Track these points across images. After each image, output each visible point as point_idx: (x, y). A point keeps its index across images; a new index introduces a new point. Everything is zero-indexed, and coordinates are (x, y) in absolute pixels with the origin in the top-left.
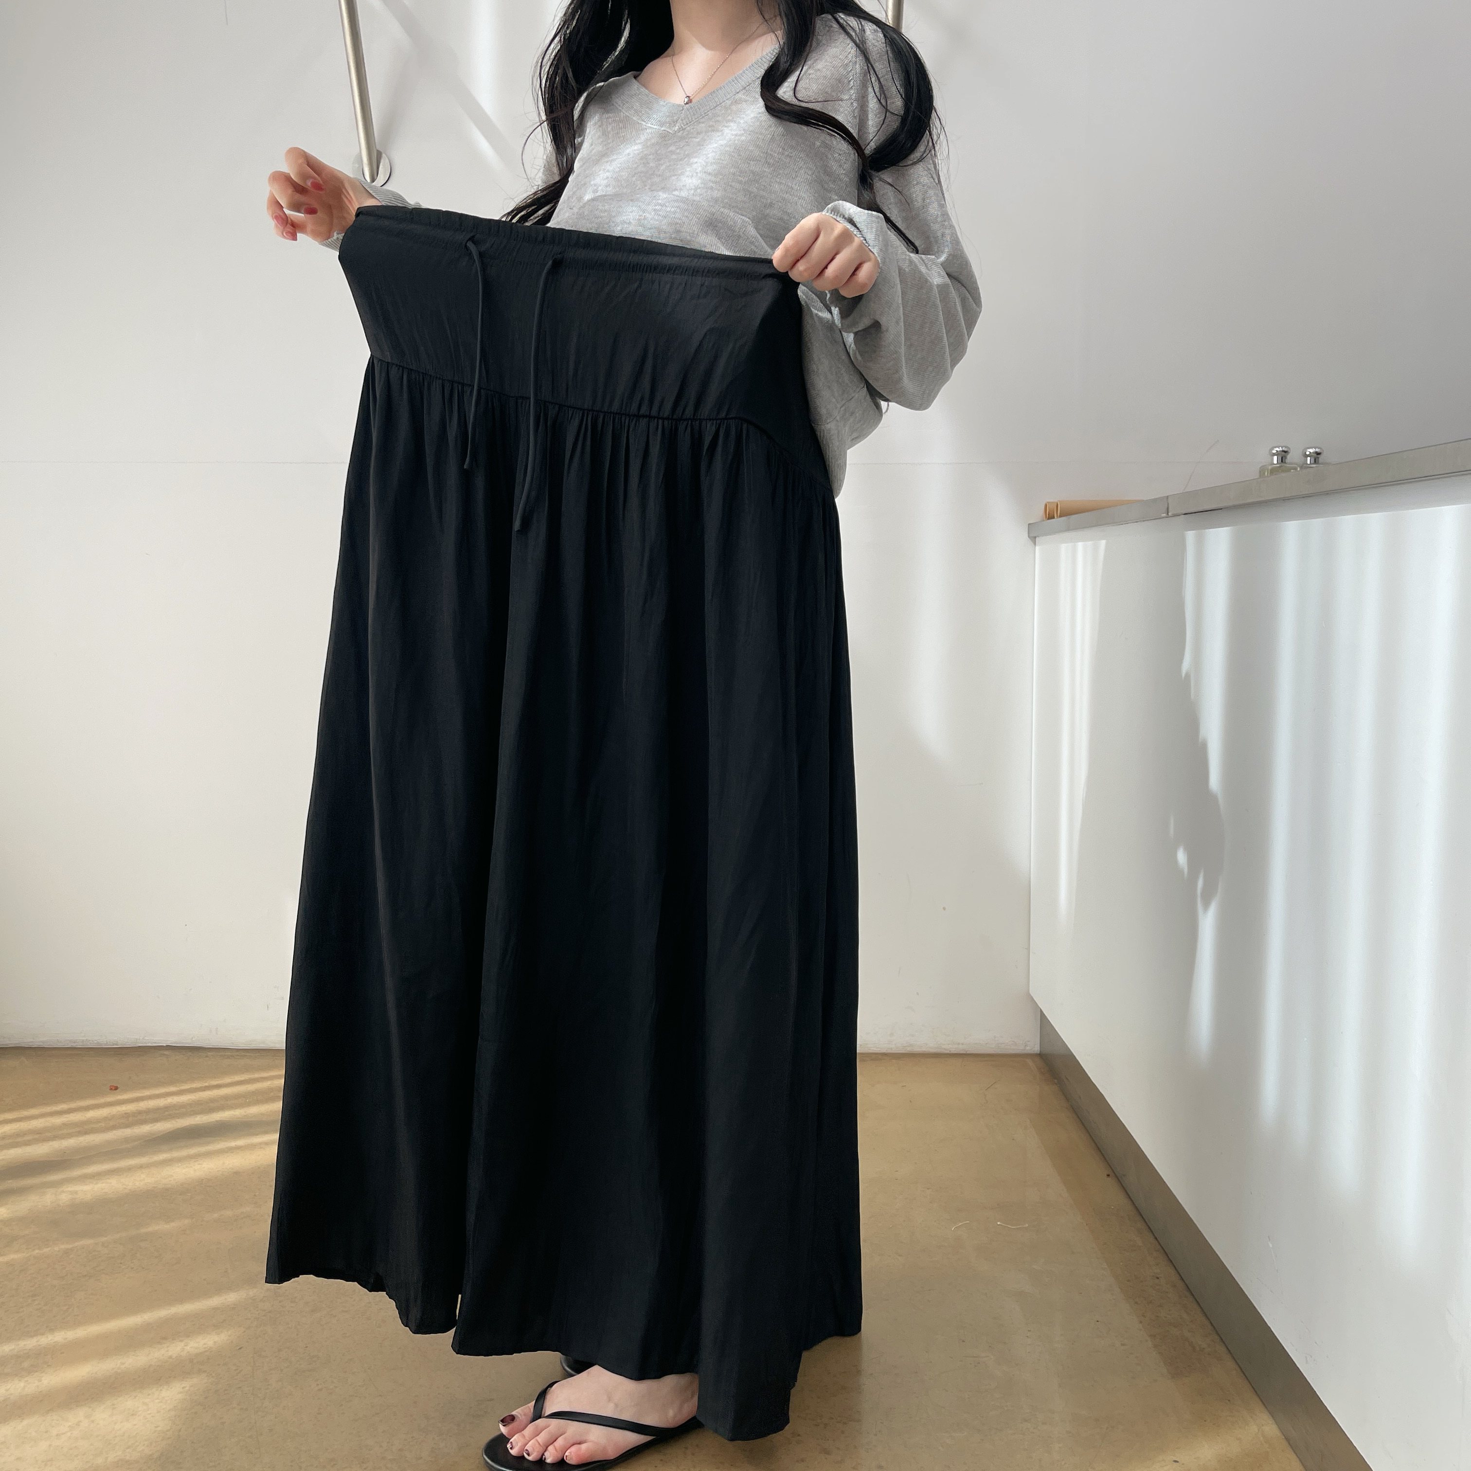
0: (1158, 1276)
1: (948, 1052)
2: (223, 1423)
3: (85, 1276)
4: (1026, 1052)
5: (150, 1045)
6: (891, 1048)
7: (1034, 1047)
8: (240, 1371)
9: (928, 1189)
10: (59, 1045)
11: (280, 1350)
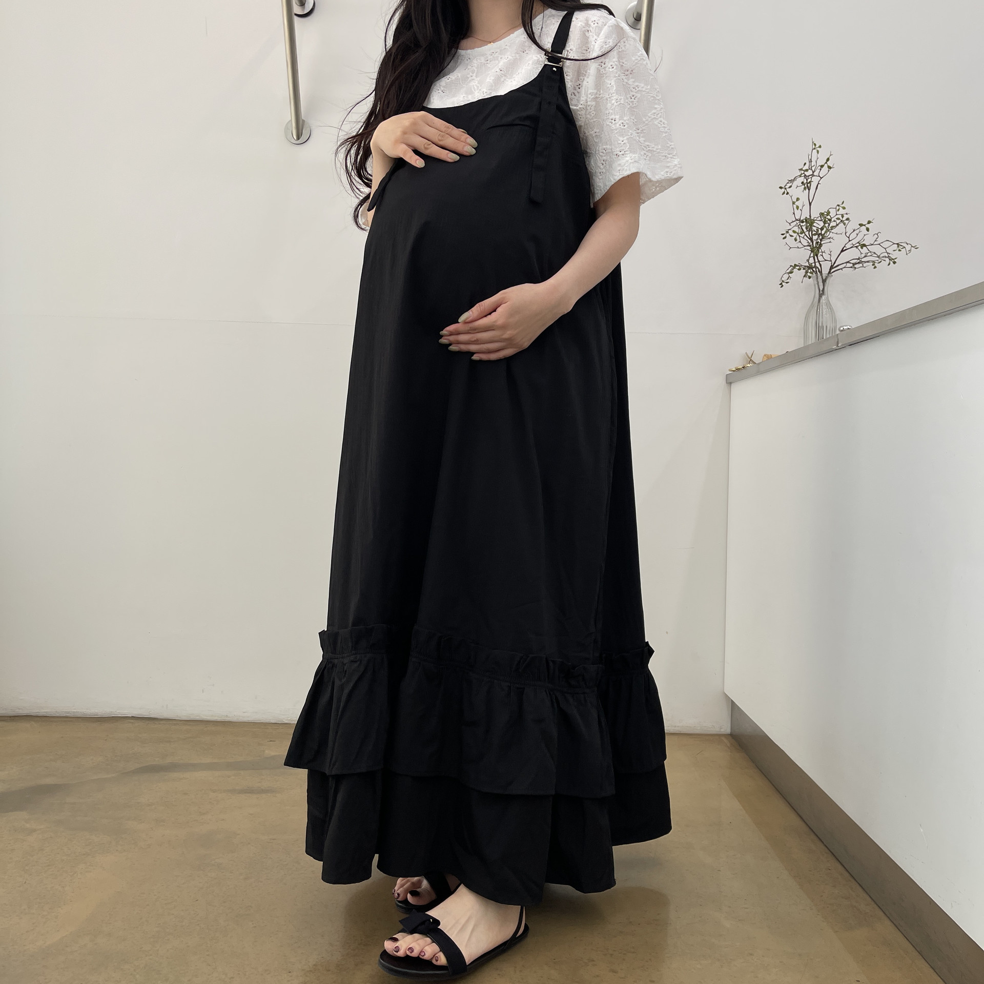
0: (830, 869)
2: (188, 946)
3: (84, 854)
4: (721, 733)
5: (120, 716)
7: (726, 729)
8: (198, 915)
10: (58, 715)
11: (224, 902)
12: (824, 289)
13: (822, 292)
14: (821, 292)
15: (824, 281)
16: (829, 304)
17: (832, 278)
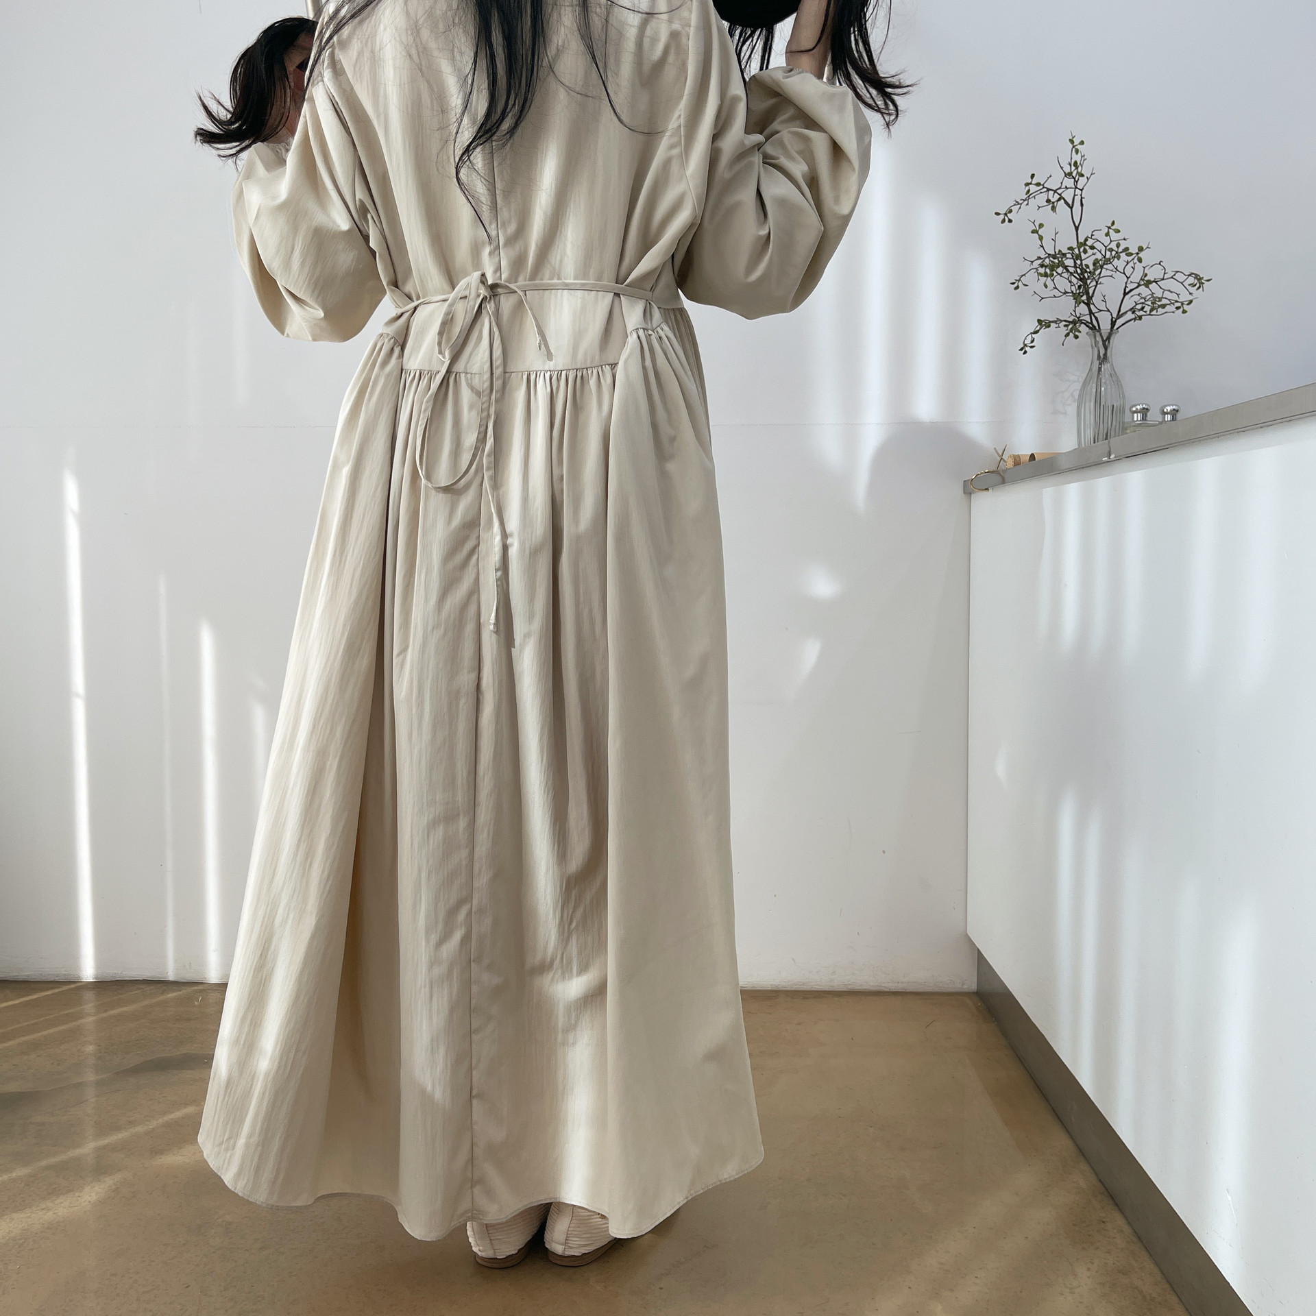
0: (1104, 1220)
1: (888, 990)
4: (963, 990)
5: (128, 979)
6: (833, 987)
7: (972, 985)
9: (871, 1127)
11: (226, 1289)
12: (1105, 355)
13: (1103, 359)
14: (1102, 355)
15: (1106, 342)
16: (1113, 375)
17: (1117, 335)
